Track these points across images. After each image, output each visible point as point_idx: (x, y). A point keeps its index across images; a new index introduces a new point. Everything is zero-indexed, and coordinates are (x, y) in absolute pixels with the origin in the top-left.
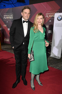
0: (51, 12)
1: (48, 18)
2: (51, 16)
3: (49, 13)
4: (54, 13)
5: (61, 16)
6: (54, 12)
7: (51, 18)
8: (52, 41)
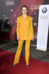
0: (36, 4)
1: (32, 10)
2: (35, 8)
3: (33, 5)
4: (39, 6)
5: (46, 8)
6: (38, 4)
7: (36, 10)
8: (37, 34)
